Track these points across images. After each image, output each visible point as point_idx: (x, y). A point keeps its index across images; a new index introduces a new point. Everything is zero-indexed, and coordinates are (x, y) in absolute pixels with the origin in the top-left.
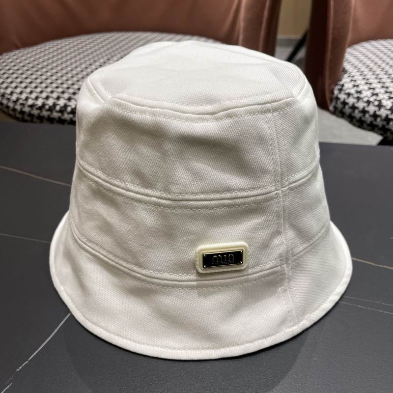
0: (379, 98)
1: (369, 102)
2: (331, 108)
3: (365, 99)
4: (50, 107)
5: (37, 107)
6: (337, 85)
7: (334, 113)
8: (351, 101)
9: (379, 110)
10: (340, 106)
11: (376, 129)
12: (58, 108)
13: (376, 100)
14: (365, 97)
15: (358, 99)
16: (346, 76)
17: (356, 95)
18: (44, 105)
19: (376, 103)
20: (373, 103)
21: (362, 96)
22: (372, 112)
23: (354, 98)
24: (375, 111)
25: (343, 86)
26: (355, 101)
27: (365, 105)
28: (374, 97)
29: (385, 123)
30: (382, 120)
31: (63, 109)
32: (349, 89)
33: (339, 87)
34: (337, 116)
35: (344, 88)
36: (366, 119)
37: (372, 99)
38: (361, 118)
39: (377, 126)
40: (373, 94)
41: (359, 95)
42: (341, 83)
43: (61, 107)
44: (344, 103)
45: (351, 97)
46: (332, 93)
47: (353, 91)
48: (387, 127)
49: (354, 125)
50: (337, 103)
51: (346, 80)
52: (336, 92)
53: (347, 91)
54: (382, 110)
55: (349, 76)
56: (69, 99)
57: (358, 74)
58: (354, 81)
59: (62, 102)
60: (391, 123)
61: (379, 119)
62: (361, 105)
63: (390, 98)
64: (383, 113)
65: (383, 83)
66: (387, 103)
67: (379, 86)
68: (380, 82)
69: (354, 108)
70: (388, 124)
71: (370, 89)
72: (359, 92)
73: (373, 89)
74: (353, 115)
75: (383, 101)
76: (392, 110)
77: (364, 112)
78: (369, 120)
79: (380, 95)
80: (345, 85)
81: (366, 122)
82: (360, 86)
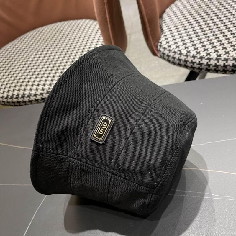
0: (180, 49)
1: (175, 52)
2: (159, 55)
3: (173, 51)
4: (11, 96)
5: (5, 97)
6: (158, 42)
7: (161, 57)
8: (166, 52)
9: (181, 56)
10: (162, 55)
11: (182, 66)
12: (15, 96)
13: (178, 50)
14: (173, 49)
15: (170, 50)
16: (162, 36)
17: (168, 49)
18: (8, 96)
19: (179, 52)
20: (177, 52)
21: (171, 49)
22: (177, 58)
23: (167, 50)
24: (179, 57)
25: (161, 43)
26: (168, 52)
27: (173, 54)
28: (178, 49)
29: (185, 63)
30: (183, 62)
31: (17, 96)
32: (164, 45)
33: (160, 44)
35: (162, 45)
37: (176, 50)
38: (173, 61)
39: (182, 64)
40: (177, 47)
41: (169, 48)
42: (160, 41)
43: (16, 95)
44: (164, 54)
45: (166, 50)
46: (157, 47)
47: (166, 46)
49: (171, 64)
50: (160, 53)
51: (162, 39)
52: (159, 47)
53: (164, 47)
54: (182, 56)
55: (164, 36)
56: (19, 90)
57: (169, 33)
58: (167, 39)
59: (16, 93)
60: (188, 63)
61: (181, 61)
62: (171, 54)
63: (186, 48)
64: (183, 58)
65: (182, 37)
66: (184, 52)
67: (180, 40)
68: (180, 37)
69: (168, 56)
70: (187, 63)
71: (175, 43)
72: (169, 46)
73: (177, 43)
74: (169, 59)
75: (182, 51)
76: (187, 56)
77: (174, 58)
78: (177, 62)
79: (180, 47)
80: (162, 42)
81: (176, 63)
82: (170, 42)
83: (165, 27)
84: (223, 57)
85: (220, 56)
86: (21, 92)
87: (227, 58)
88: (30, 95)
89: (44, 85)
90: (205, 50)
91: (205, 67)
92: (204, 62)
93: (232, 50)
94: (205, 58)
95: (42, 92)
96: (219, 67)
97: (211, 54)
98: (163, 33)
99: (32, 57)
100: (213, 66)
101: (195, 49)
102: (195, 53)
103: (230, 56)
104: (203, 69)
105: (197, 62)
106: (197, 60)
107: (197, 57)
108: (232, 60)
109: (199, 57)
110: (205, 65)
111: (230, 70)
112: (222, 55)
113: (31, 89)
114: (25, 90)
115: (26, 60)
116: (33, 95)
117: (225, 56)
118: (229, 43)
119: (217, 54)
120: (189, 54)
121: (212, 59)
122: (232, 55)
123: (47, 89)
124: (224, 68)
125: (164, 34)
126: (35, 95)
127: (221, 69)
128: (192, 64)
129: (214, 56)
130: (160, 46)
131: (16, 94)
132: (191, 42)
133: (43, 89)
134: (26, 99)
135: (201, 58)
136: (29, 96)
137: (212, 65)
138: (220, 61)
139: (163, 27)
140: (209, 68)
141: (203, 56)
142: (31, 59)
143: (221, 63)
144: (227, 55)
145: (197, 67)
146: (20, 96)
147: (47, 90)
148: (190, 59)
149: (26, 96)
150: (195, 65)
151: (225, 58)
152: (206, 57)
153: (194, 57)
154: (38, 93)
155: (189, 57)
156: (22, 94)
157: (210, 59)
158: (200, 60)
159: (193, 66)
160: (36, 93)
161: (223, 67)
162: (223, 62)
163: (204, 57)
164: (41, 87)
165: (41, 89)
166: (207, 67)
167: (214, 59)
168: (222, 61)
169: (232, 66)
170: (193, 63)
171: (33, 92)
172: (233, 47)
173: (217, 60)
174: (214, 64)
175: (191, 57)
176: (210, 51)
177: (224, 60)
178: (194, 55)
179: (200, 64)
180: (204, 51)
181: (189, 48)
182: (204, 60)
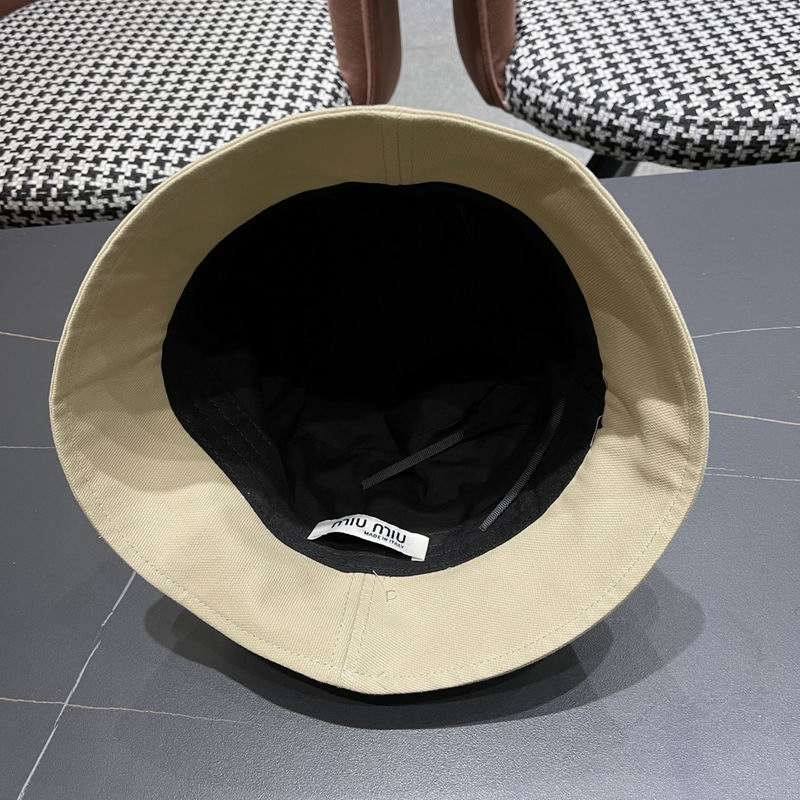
0: (575, 85)
1: (559, 94)
2: (505, 103)
3: (554, 89)
6: (509, 61)
7: (511, 111)
8: (533, 92)
9: (577, 107)
10: (518, 102)
11: (578, 139)
12: (33, 192)
13: (570, 88)
14: (554, 84)
15: (544, 88)
16: (522, 42)
17: (539, 82)
18: (7, 190)
19: (572, 95)
20: (567, 94)
21: (549, 83)
22: (566, 112)
23: (536, 87)
24: (572, 110)
25: (517, 63)
26: (539, 92)
27: (556, 98)
28: (569, 83)
29: (588, 129)
30: (583, 124)
31: (43, 193)
32: (526, 69)
33: (512, 66)
34: (516, 116)
35: (520, 69)
36: (560, 125)
37: (564, 88)
38: (551, 121)
39: (578, 134)
40: (567, 78)
41: (544, 80)
42: (515, 58)
44: (524, 97)
45: (532, 85)
46: (504, 76)
47: (533, 74)
48: (592, 135)
49: (545, 132)
50: (511, 96)
51: (522, 51)
52: (509, 76)
53: (525, 75)
54: (582, 107)
55: (528, 42)
56: (49, 173)
57: (542, 35)
58: (536, 52)
59: (37, 181)
60: (598, 129)
61: (578, 124)
62: (548, 99)
63: (593, 82)
64: (583, 111)
65: (583, 50)
66: (589, 94)
67: (576, 58)
68: (577, 50)
69: (538, 104)
70: (593, 130)
71: (561, 66)
72: (544, 75)
73: (566, 66)
74: (539, 116)
75: (582, 89)
76: (596, 106)
77: (555, 111)
78: (565, 124)
79: (577, 77)
80: (522, 61)
81: (560, 128)
82: (546, 62)
83: (527, 17)
84: (702, 115)
85: (692, 111)
86: (58, 181)
87: (712, 119)
88: (88, 191)
89: (139, 162)
90: (651, 92)
91: (647, 145)
92: (647, 127)
93: (729, 98)
94: (649, 115)
95: (132, 184)
96: (689, 145)
97: (668, 104)
98: (523, 34)
99: (85, 70)
100: (671, 143)
101: (621, 87)
102: (622, 100)
103: (720, 114)
104: (642, 150)
105: (627, 127)
106: (625, 122)
107: (626, 110)
108: (725, 128)
109: (631, 112)
110: (647, 139)
111: (718, 157)
112: (698, 111)
113: (92, 174)
114: (70, 173)
115: (60, 80)
116: (98, 192)
117: (708, 114)
118: (719, 77)
119: (684, 107)
120: (602, 100)
121: (672, 119)
122: (726, 112)
123: (150, 176)
124: (701, 150)
125: (526, 37)
126: (108, 194)
127: (693, 155)
128: (609, 134)
129: (676, 111)
130: (514, 72)
131: (39, 186)
132: (610, 65)
133: (135, 177)
134: (75, 205)
135: (639, 115)
136: (84, 196)
137: (668, 137)
138: (692, 128)
139: (522, 16)
140: (658, 149)
141: (646, 108)
142: (79, 79)
143: (695, 134)
144: (714, 110)
145: (624, 144)
146: (54, 192)
147: (148, 180)
148: (604, 116)
149: (76, 193)
150: (620, 138)
151: (706, 120)
152: (654, 114)
153: (617, 111)
154: (119, 186)
155: (602, 112)
156: (60, 186)
157: (663, 120)
158: (634, 121)
159: (613, 140)
160: (109, 185)
161: (700, 146)
162: (700, 130)
163: (647, 112)
164: (126, 168)
165: (128, 174)
166: (654, 143)
167: (677, 119)
168: (699, 127)
169: (726, 147)
170: (612, 128)
171: (101, 183)
172: (731, 90)
173: (685, 123)
174: (673, 136)
175: (607, 110)
176: (665, 95)
177: (704, 126)
178: (619, 105)
179: (633, 133)
180: (646, 96)
181: (604, 82)
182: (645, 122)
